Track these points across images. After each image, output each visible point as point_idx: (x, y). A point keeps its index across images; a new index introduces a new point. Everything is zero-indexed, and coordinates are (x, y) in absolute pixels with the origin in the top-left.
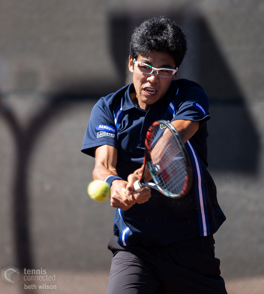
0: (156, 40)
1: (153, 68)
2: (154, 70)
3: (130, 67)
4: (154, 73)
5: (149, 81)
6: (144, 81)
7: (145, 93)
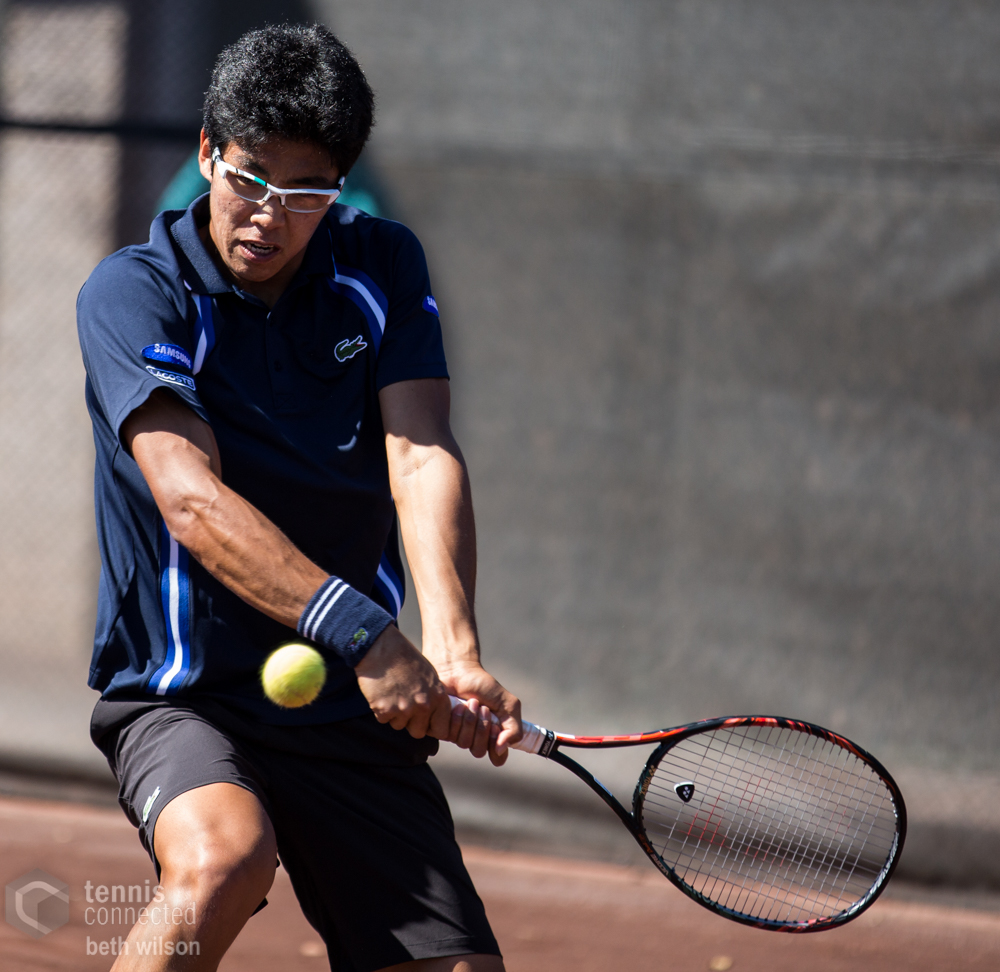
0: (284, 108)
1: (269, 186)
2: (272, 192)
3: (203, 160)
4: (274, 200)
5: (257, 224)
6: (241, 220)
7: (243, 252)
